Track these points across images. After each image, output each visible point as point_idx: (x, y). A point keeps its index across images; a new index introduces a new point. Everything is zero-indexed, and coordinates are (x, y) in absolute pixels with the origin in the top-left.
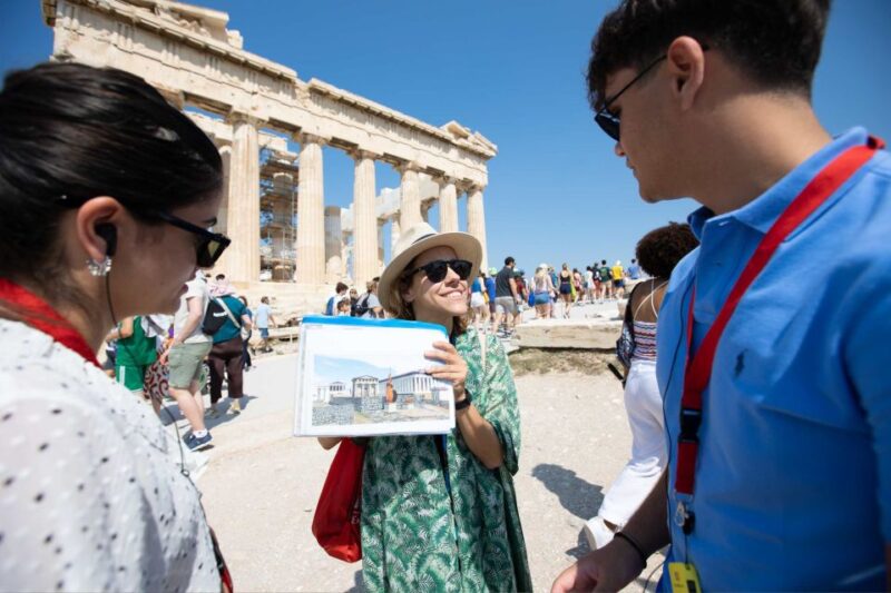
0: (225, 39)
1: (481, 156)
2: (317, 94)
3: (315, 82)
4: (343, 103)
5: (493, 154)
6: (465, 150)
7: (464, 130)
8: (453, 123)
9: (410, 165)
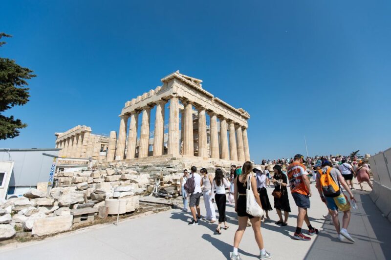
0: (199, 86)
1: (246, 118)
2: (216, 101)
3: (217, 98)
4: (221, 104)
5: (249, 118)
6: (243, 117)
7: (243, 111)
8: (241, 108)
9: (233, 122)
